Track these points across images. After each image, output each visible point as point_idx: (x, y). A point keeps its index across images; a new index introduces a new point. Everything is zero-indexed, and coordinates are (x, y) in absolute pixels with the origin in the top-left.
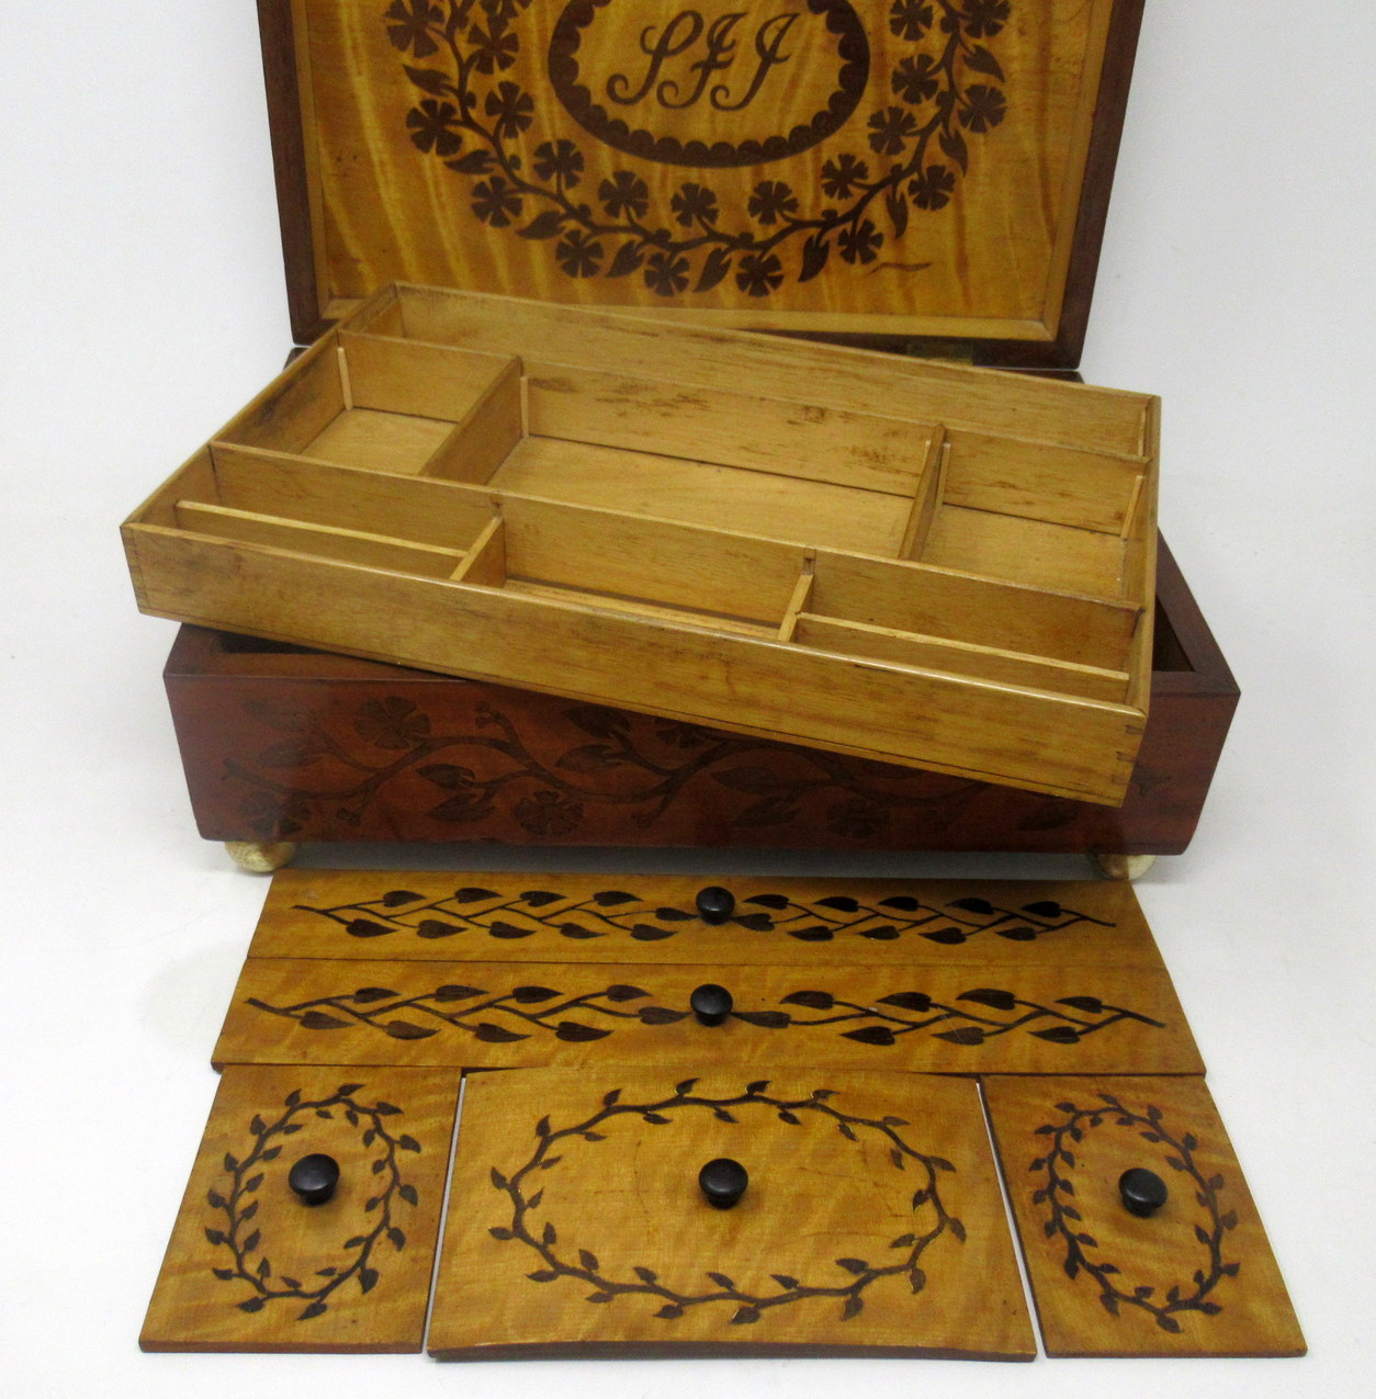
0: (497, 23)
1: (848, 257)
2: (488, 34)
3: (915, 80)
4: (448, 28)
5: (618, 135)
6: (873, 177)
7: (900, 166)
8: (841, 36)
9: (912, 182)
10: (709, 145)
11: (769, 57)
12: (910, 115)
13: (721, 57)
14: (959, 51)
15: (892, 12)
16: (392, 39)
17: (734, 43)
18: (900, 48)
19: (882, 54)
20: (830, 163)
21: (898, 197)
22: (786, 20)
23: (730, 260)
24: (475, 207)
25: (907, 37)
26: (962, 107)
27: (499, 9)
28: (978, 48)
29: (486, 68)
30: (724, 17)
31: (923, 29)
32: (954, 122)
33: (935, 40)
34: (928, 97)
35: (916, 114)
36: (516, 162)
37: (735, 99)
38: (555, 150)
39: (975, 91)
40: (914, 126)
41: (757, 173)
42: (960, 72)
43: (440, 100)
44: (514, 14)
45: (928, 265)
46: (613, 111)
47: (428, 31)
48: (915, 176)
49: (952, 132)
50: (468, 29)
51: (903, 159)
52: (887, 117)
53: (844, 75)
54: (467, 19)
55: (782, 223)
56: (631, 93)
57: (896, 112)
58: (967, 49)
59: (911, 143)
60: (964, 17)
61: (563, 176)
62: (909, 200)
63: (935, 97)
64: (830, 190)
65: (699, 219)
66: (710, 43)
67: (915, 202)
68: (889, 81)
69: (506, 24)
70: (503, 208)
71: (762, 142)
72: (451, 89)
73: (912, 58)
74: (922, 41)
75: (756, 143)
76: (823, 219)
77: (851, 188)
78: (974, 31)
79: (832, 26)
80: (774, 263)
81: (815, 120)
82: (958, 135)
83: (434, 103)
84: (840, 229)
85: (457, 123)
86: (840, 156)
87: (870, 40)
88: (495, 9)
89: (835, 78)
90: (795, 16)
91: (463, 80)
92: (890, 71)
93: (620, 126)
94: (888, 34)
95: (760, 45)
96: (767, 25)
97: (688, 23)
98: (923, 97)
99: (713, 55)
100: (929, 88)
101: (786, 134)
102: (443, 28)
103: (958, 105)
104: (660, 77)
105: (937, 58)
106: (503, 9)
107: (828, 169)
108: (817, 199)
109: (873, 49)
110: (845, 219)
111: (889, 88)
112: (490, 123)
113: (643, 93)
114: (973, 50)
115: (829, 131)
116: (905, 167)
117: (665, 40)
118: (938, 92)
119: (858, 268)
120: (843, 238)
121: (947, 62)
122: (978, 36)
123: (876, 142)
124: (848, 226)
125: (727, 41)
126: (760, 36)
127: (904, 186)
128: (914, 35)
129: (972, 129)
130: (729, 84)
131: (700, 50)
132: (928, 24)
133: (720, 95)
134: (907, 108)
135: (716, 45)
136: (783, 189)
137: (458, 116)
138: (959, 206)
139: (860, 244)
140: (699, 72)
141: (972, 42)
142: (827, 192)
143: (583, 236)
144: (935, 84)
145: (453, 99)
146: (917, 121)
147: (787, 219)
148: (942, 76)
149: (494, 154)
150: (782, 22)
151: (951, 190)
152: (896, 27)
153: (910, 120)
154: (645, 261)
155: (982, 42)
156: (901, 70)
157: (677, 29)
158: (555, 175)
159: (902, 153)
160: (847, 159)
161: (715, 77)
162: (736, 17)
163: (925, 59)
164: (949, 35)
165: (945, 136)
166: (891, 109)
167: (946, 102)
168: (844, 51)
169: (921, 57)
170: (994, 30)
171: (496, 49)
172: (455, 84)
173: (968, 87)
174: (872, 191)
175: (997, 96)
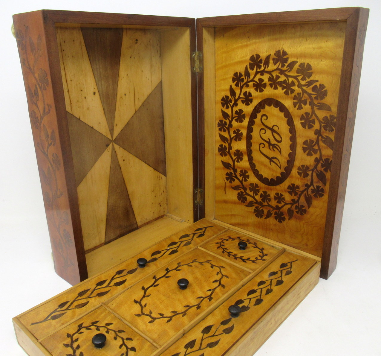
0: (280, 84)
1: (227, 174)
2: (278, 81)
3: (265, 197)
4: (280, 69)
5: (253, 116)
6: (244, 183)
7: (247, 190)
8: (275, 179)
9: (243, 193)
10: (251, 141)
11: (271, 159)
12: (258, 194)
13: (271, 147)
14: (272, 209)
15: (280, 194)
16: (277, 51)
17: (275, 151)
18: (272, 194)
19: (271, 189)
20: (247, 172)
21: (240, 188)
22: (279, 166)
23: (226, 143)
24: (237, 73)
25: (275, 196)
26: (259, 208)
27: (284, 85)
28: (272, 214)
29: (270, 79)
30: (280, 149)
31: (277, 201)
32: (256, 205)
33: (274, 203)
34: (261, 199)
35: (258, 196)
36: (247, 86)
37: (262, 149)
38: (250, 98)
39: (263, 211)
40: (255, 195)
41: (245, 153)
42: (267, 208)
43: (262, 65)
44: (283, 89)
45: (226, 194)
46: (259, 115)
47: (279, 63)
48: (244, 193)
49: (254, 204)
50: (279, 75)
51: (248, 191)
52: (257, 188)
53: (267, 179)
54: (282, 75)
55: (234, 158)
56: (263, 121)
57: (258, 191)
58: (272, 211)
59: (251, 193)
60: (279, 211)
61: (244, 99)
62: (239, 191)
63: (261, 201)
64: (241, 171)
65: (235, 136)
66: (274, 144)
67: (239, 192)
68: (265, 190)
69: (280, 87)
70: (236, 81)
71: (252, 155)
72: (265, 68)
73: (270, 197)
74: (274, 200)
75: (252, 154)
76: (235, 169)
77: (242, 177)
78: (276, 213)
79: (277, 177)
80: (225, 155)
81: (257, 170)
82: (253, 206)
83: (262, 63)
84: (233, 172)
85: (257, 69)
86: (249, 175)
87: (274, 187)
88: (284, 84)
89: (266, 177)
90: (280, 168)
91: (267, 72)
92: (267, 191)
93: (256, 117)
94: (276, 192)
95: (274, 158)
96: (278, 160)
97: (279, 139)
98: (262, 198)
99: (271, 145)
100: (263, 200)
101: (253, 162)
102: (280, 67)
103: (260, 207)
104: (267, 130)
105: (270, 203)
106: (284, 86)
107: (246, 172)
108: (239, 168)
109: (272, 187)
110: (235, 174)
111: (264, 190)
112: (256, 79)
113: (263, 124)
114: (271, 213)
115: (254, 173)
116: (246, 191)
117: (276, 132)
118: (263, 202)
119: (225, 176)
120: (231, 173)
121: (269, 205)
122: (275, 214)
123: (252, 185)
124: (233, 175)
125: (275, 149)
126: (276, 158)
127: (243, 190)
128: (275, 198)
129: (254, 209)
130: (265, 148)
131: (273, 142)
132: (277, 202)
133: (262, 145)
134: (259, 194)
135: (274, 146)
136: (242, 159)
137: (258, 70)
138: (238, 203)
139: (230, 177)
140: (268, 140)
141: (273, 212)
142: (241, 170)
143: (231, 103)
144: (265, 202)
145: (262, 69)
146: (256, 196)
147: (235, 159)
148: (266, 204)
149: (249, 80)
150: (279, 165)
151: (241, 202)
152: (277, 194)
153: (257, 194)
154: (225, 120)
155: (273, 215)
156: (267, 194)
157: (278, 136)
158: (244, 97)
159: (249, 191)
160: (248, 177)
161: (267, 145)
162: (280, 152)
163: (270, 200)
164: (275, 207)
165: (253, 202)
166: (259, 190)
167: (260, 204)
168: (272, 179)
169: (270, 199)
170: (276, 218)
171: (274, 83)
172: (266, 70)
173: (264, 210)
174: (241, 182)
175: (261, 217)
